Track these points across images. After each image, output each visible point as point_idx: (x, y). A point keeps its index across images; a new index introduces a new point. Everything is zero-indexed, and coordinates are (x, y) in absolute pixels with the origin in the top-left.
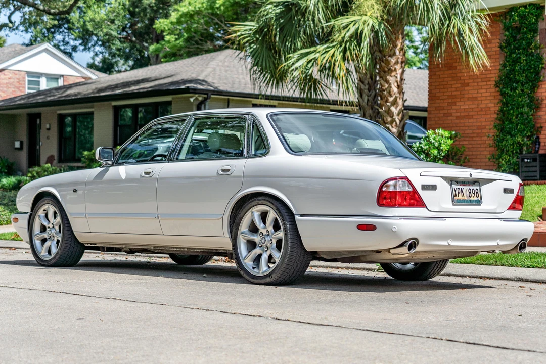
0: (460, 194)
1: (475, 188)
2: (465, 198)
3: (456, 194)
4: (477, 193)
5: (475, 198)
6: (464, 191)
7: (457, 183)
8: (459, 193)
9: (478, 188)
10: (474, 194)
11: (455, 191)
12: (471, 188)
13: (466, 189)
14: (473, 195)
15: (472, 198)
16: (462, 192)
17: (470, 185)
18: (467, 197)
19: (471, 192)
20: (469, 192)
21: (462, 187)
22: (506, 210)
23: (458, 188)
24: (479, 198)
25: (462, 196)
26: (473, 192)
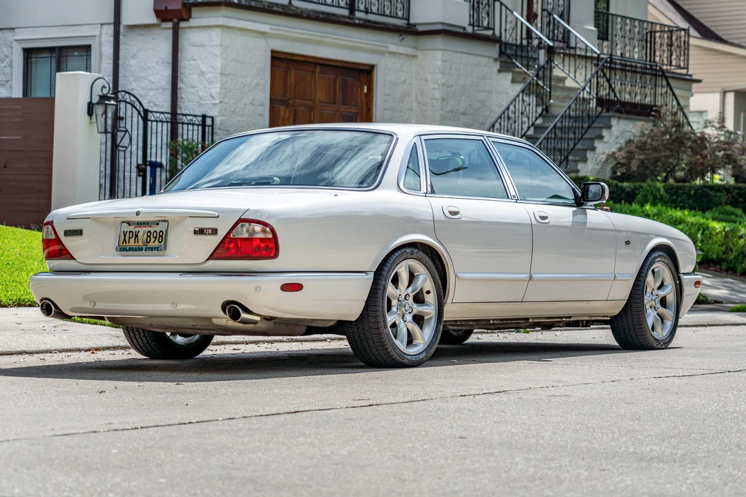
0: (132, 240)
1: (158, 230)
3: (125, 239)
4: (160, 236)
5: (157, 243)
6: (140, 235)
7: (129, 225)
8: (130, 238)
10: (156, 238)
11: (125, 236)
12: (152, 230)
13: (145, 232)
14: (153, 239)
15: (151, 245)
16: (137, 236)
17: (150, 226)
18: (143, 242)
19: (150, 237)
20: (148, 236)
21: (137, 229)
22: (208, 259)
23: (130, 232)
24: (162, 243)
25: (135, 243)
26: (155, 236)
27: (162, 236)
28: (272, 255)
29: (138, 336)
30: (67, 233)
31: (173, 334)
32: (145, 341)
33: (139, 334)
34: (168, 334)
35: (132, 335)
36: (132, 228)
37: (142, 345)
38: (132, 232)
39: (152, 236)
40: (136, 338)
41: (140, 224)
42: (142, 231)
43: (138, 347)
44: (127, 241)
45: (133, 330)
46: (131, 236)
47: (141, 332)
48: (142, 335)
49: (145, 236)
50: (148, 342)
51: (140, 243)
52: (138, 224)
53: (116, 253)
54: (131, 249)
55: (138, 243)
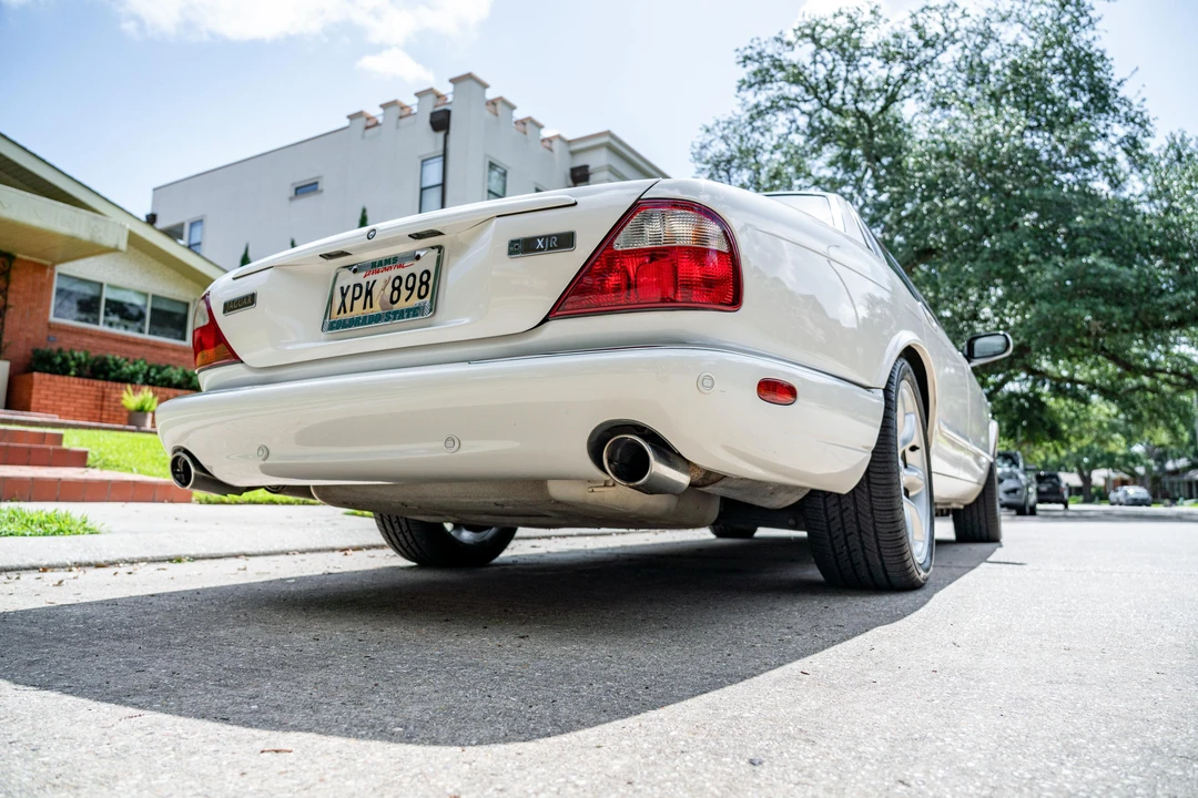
2: (377, 308)
3: (343, 303)
4: (422, 283)
5: (415, 301)
6: (377, 289)
7: (356, 271)
8: (354, 299)
10: (412, 289)
11: (344, 295)
13: (386, 282)
14: (405, 293)
15: (402, 305)
16: (369, 293)
17: (401, 266)
18: (382, 304)
19: (398, 289)
20: (394, 288)
21: (371, 278)
22: (545, 320)
23: (355, 286)
24: (428, 299)
25: (364, 308)
26: (410, 285)
27: (426, 283)
28: (729, 298)
29: (398, 531)
30: (230, 307)
31: (457, 526)
32: (409, 538)
33: (400, 526)
34: (449, 526)
35: (389, 528)
36: (360, 278)
37: (405, 545)
38: (360, 286)
39: (403, 288)
40: (395, 534)
41: (376, 266)
42: (382, 280)
43: (400, 548)
44: (349, 307)
45: (390, 521)
46: (357, 295)
47: (403, 523)
48: (405, 528)
49: (389, 289)
50: (414, 540)
51: (376, 304)
52: (374, 264)
53: (323, 335)
54: (354, 322)
55: (371, 306)
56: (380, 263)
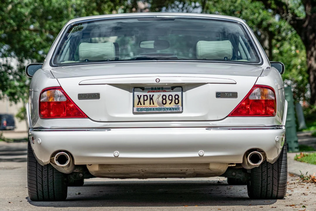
0: (147, 103)
1: (173, 94)
2: (156, 105)
3: (139, 101)
4: (176, 99)
5: (173, 105)
6: (154, 98)
7: (143, 90)
8: (144, 100)
9: (179, 93)
10: (172, 100)
11: (139, 98)
12: (167, 94)
13: (159, 96)
14: (169, 102)
15: (167, 106)
16: (151, 99)
17: (165, 91)
18: (158, 103)
19: (165, 99)
20: (163, 99)
21: (152, 94)
22: (227, 117)
23: (144, 96)
24: (179, 105)
25: (150, 104)
26: (170, 98)
27: (178, 99)
36: (146, 93)
38: (146, 96)
39: (167, 99)
44: (142, 103)
46: (146, 99)
49: (160, 99)
51: (156, 104)
52: (152, 89)
55: (153, 104)
56: (155, 89)
